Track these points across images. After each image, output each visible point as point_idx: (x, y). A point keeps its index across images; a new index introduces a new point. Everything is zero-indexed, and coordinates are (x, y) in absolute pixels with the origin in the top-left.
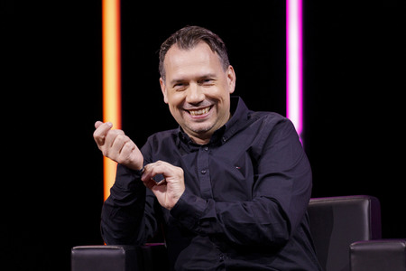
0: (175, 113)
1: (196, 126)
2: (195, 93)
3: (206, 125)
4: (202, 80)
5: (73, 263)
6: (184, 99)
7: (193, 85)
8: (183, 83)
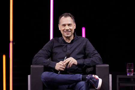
0: (62, 32)
1: (66, 35)
2: (67, 27)
3: (69, 35)
4: (69, 25)
5: (31, 69)
6: (65, 29)
7: (67, 26)
8: (64, 25)
